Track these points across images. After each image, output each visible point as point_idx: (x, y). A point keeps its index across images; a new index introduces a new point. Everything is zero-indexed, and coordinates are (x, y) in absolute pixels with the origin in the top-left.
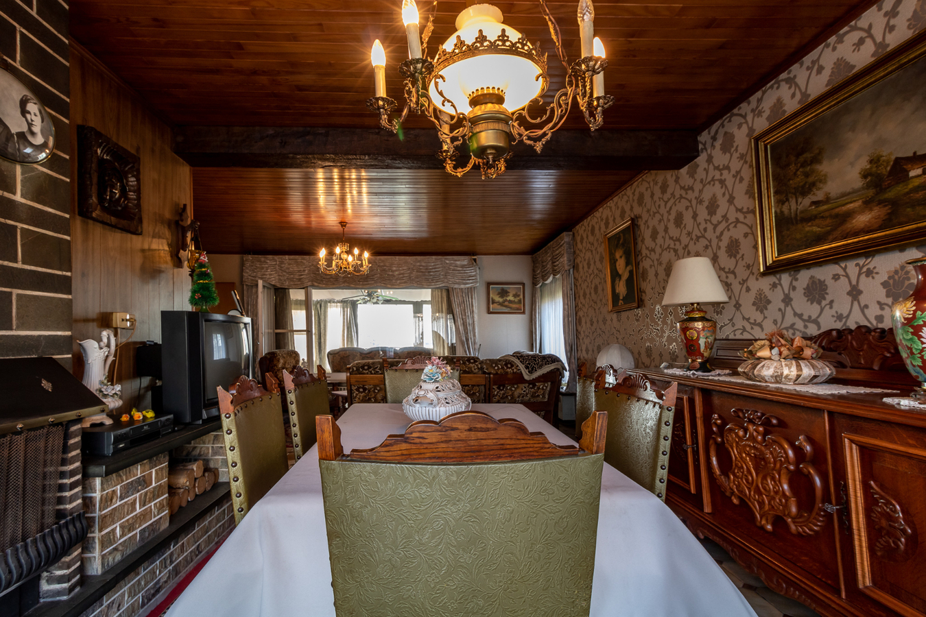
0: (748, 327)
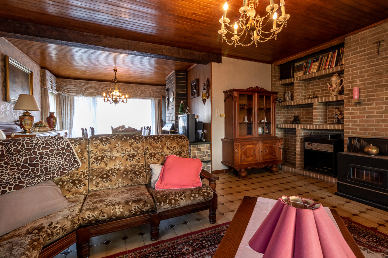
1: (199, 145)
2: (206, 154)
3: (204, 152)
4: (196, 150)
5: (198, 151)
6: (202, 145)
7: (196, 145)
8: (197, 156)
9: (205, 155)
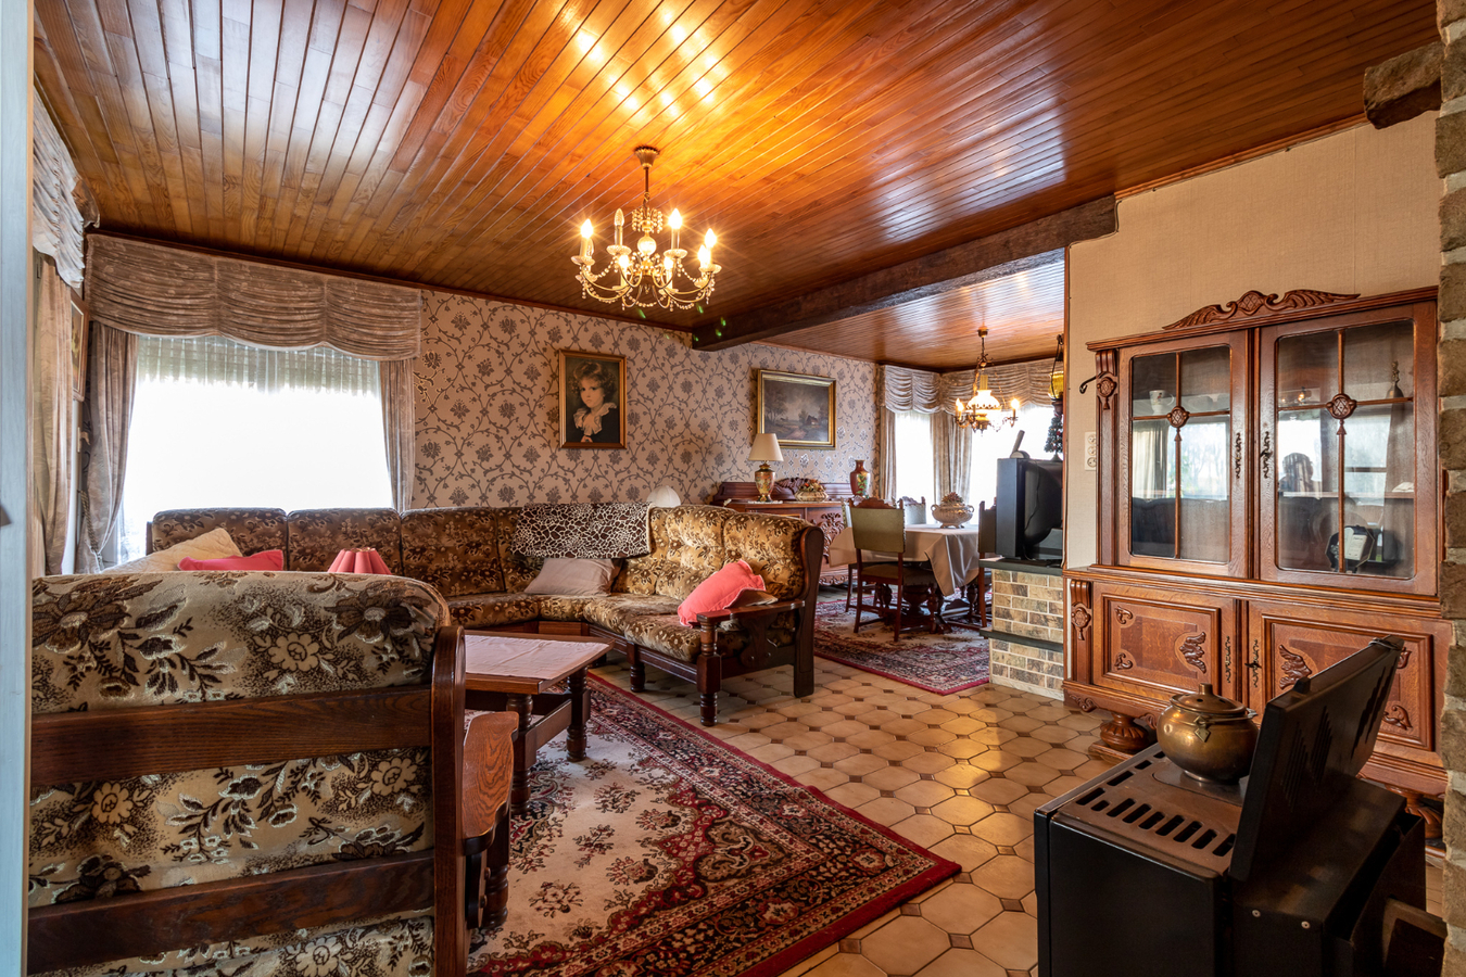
0: (741, 474)
1: (1020, 573)
2: (1048, 614)
3: (1039, 603)
4: (1010, 590)
5: (1018, 594)
6: (1033, 575)
7: (1011, 572)
8: (1012, 612)
9: (1045, 617)
